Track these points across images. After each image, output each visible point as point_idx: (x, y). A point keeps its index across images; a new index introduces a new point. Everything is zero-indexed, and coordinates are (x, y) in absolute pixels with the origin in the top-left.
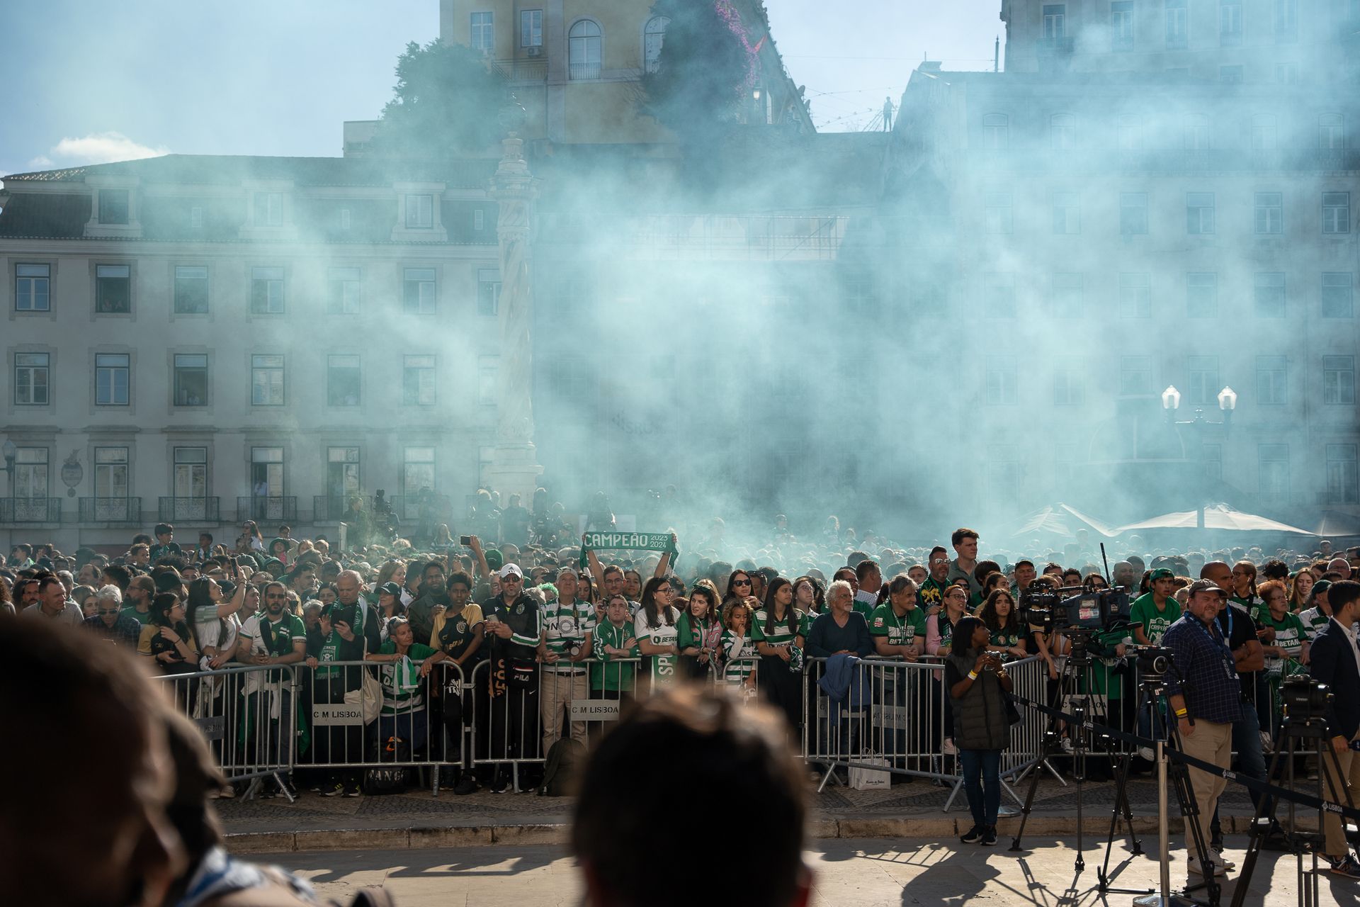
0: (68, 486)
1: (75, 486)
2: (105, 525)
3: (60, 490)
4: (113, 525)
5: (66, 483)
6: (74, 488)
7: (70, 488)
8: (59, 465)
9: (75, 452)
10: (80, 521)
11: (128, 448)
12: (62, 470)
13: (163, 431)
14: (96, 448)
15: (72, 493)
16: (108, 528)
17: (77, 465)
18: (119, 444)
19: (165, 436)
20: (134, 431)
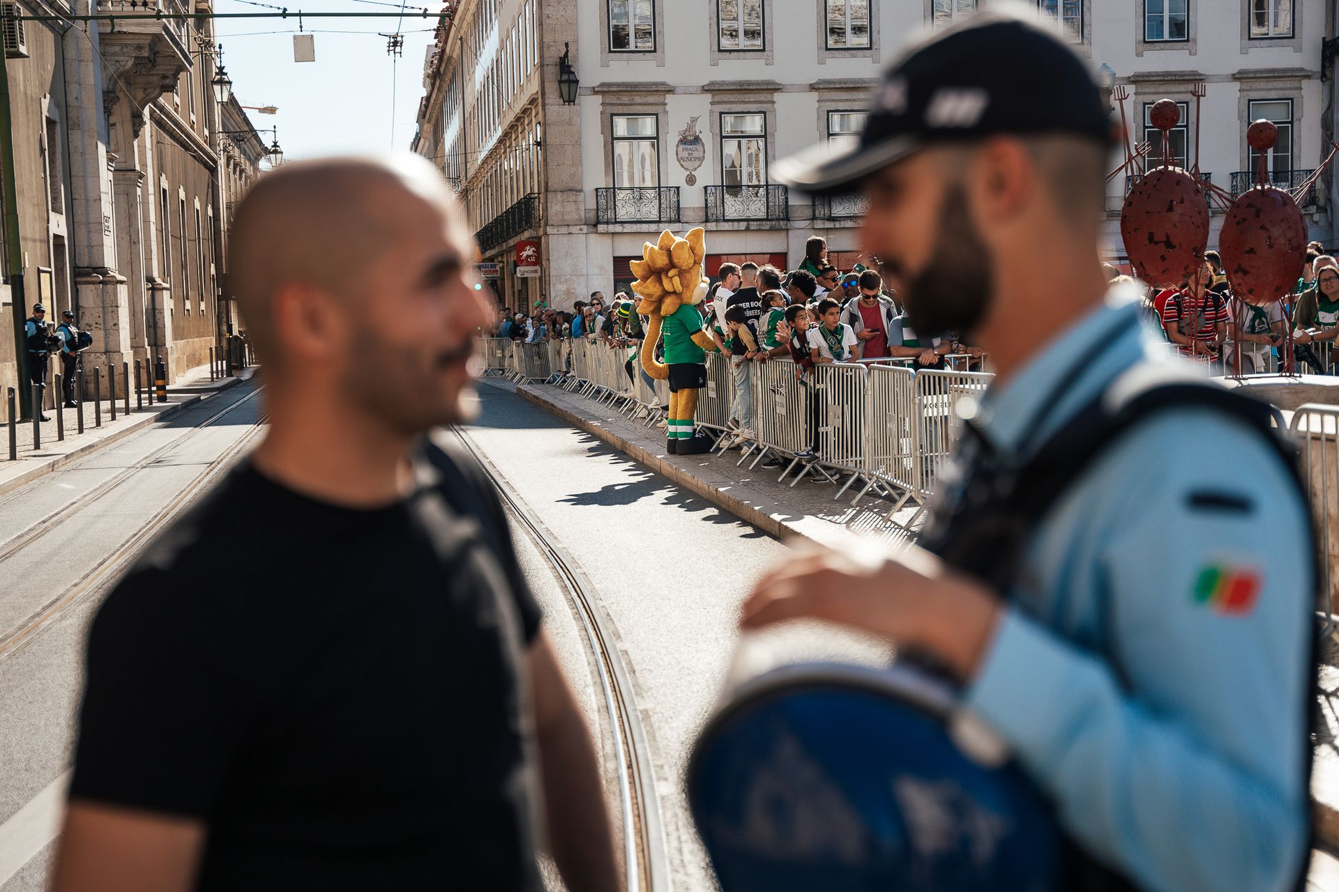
0: (686, 169)
1: (695, 169)
2: (743, 225)
3: (675, 175)
4: (753, 225)
5: (682, 166)
6: (693, 173)
7: (688, 173)
8: (671, 140)
9: (694, 120)
10: (707, 221)
11: (765, 113)
12: (677, 146)
13: (813, 88)
14: (721, 113)
15: (691, 180)
16: (748, 229)
17: (697, 140)
18: (753, 107)
19: (815, 95)
20: (772, 88)
